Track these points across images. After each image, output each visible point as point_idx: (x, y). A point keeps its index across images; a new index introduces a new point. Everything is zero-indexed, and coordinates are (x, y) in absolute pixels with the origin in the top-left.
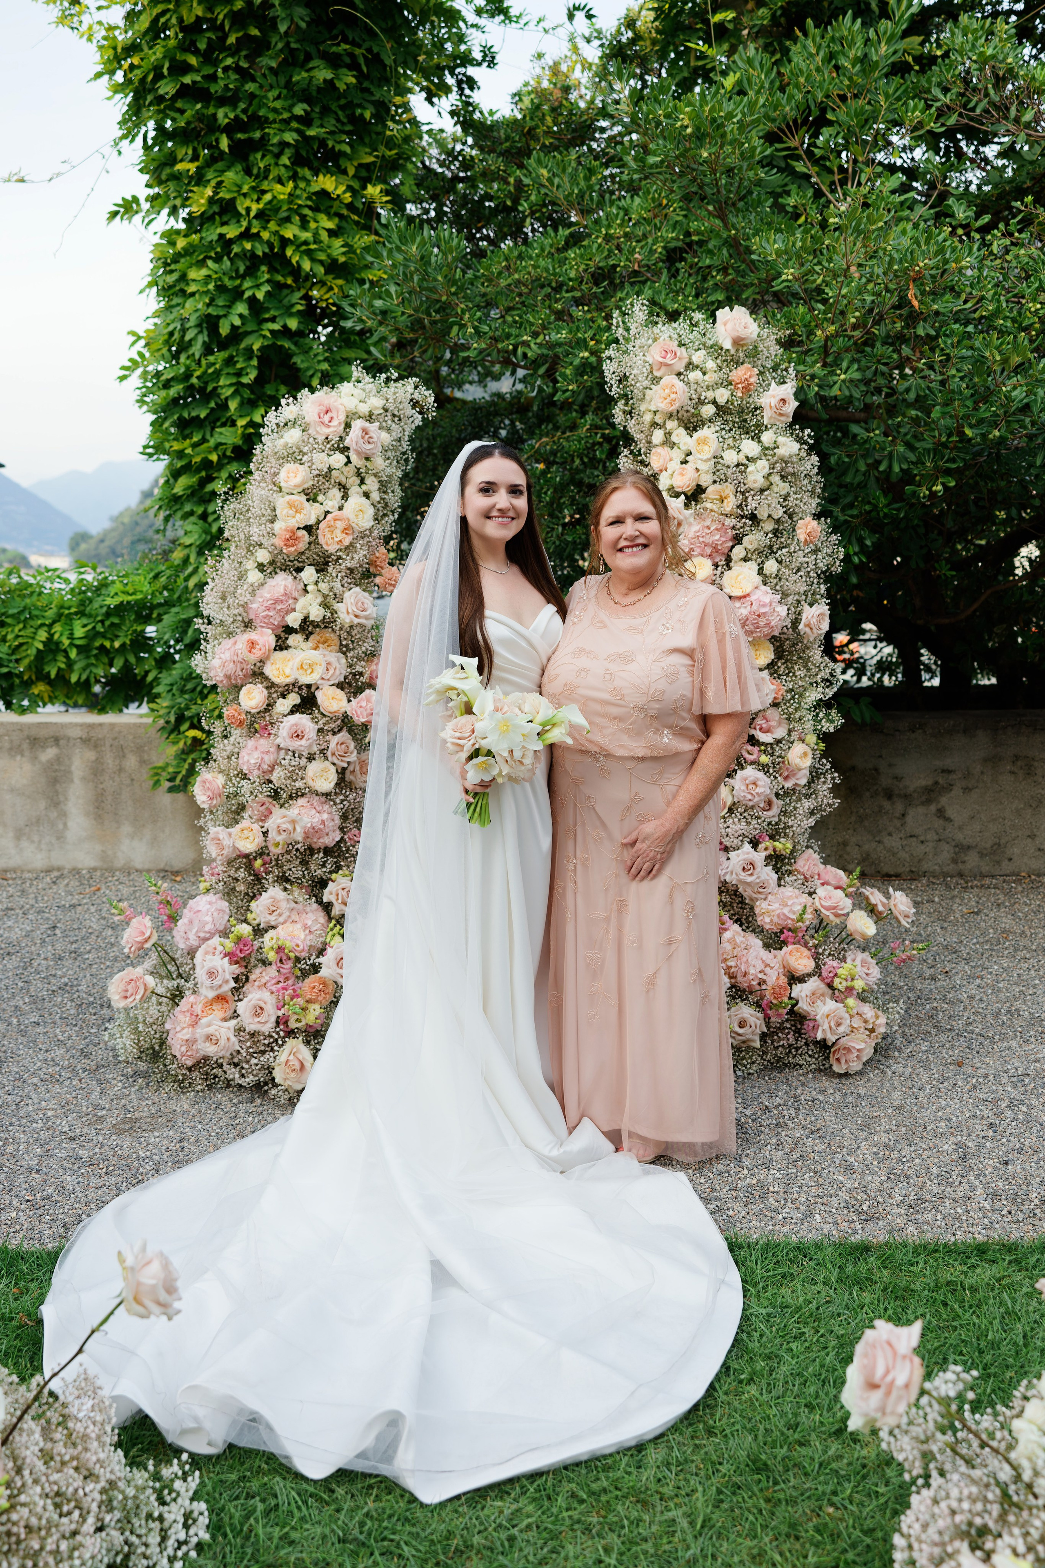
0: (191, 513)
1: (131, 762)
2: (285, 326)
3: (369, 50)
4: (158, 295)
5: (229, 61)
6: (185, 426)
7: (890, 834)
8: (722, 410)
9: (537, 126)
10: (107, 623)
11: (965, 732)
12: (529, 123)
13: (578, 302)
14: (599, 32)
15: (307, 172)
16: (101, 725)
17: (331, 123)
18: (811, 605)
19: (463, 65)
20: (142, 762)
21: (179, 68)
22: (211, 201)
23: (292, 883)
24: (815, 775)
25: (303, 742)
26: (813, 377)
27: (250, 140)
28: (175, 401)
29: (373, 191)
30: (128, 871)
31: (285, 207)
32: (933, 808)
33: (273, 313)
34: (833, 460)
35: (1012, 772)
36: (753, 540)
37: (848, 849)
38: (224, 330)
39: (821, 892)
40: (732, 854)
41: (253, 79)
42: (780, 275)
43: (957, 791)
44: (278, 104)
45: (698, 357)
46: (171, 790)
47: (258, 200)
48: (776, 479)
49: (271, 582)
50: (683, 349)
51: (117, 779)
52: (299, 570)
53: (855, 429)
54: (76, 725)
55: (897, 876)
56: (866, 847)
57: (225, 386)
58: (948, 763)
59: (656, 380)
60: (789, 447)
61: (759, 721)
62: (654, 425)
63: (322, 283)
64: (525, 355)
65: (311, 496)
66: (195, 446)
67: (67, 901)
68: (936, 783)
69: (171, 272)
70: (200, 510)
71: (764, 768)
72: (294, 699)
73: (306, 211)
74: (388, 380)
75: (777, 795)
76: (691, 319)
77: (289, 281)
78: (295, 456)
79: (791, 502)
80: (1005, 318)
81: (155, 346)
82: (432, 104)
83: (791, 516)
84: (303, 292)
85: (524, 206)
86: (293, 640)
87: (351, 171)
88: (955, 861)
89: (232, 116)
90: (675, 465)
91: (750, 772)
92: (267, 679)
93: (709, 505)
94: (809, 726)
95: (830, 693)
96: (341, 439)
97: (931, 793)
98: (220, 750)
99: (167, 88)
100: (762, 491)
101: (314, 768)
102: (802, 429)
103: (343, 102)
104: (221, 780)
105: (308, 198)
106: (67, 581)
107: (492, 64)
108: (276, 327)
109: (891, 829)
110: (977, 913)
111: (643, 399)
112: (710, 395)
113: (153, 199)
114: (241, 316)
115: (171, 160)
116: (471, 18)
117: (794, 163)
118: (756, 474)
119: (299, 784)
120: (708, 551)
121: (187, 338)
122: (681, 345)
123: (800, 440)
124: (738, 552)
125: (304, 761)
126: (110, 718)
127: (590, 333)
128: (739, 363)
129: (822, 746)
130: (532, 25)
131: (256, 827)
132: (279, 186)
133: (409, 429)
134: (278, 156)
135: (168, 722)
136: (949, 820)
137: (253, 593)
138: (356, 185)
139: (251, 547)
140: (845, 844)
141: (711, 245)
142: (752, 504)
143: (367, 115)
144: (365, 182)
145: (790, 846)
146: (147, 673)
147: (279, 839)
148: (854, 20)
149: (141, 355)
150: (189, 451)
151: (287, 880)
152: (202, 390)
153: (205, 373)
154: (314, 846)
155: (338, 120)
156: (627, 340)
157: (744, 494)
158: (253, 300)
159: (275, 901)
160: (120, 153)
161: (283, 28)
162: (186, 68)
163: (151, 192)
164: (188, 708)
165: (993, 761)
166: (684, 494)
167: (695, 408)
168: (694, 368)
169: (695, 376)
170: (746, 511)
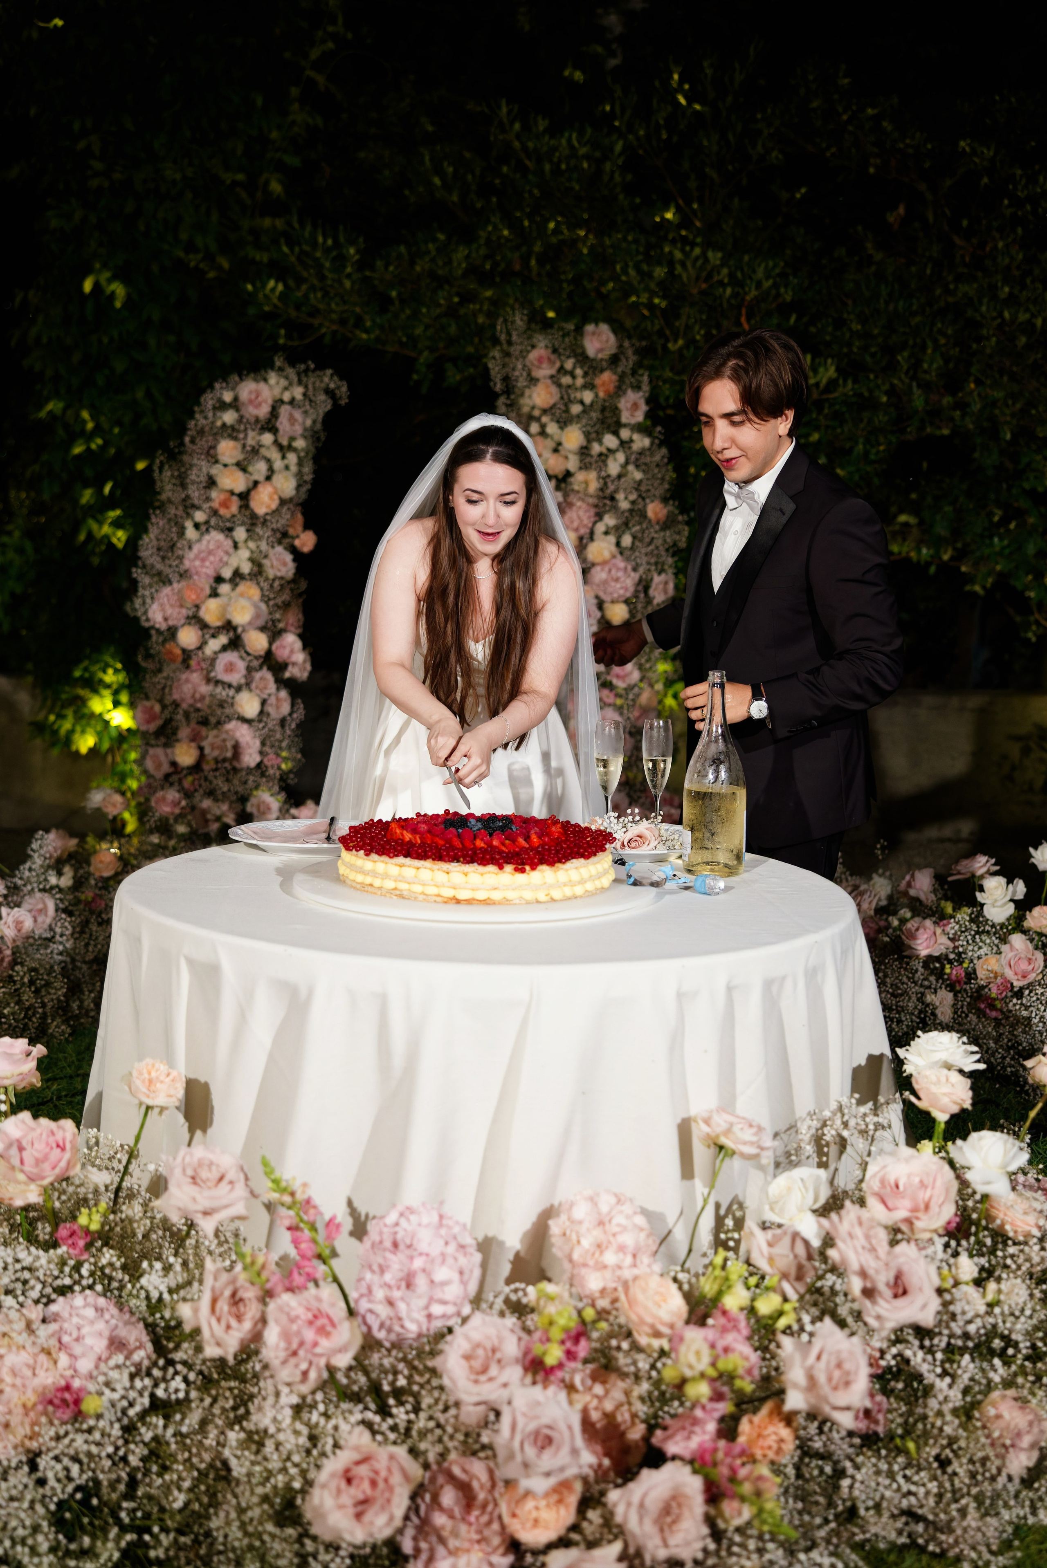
8: (588, 409)
18: (660, 573)
23: (217, 797)
25: (234, 674)
26: (664, 381)
45: (569, 364)
48: (631, 468)
49: (207, 537)
50: (556, 356)
52: (230, 530)
59: (533, 380)
60: (641, 442)
62: (531, 418)
65: (243, 467)
71: (619, 709)
72: (224, 639)
74: (306, 371)
76: (563, 330)
79: (643, 486)
86: (224, 588)
90: (548, 453)
92: (201, 621)
96: (270, 420)
98: (153, 683)
101: (241, 697)
102: (654, 427)
104: (158, 707)
111: (522, 395)
112: (578, 395)
118: (616, 463)
119: (227, 711)
120: (575, 525)
124: (600, 528)
125: (233, 692)
128: (602, 371)
131: (191, 746)
137: (190, 548)
139: (189, 507)
142: (611, 487)
147: (214, 755)
154: (238, 766)
156: (510, 343)
157: (605, 480)
166: (556, 477)
167: (566, 405)
168: (566, 373)
169: (566, 380)
170: (608, 491)
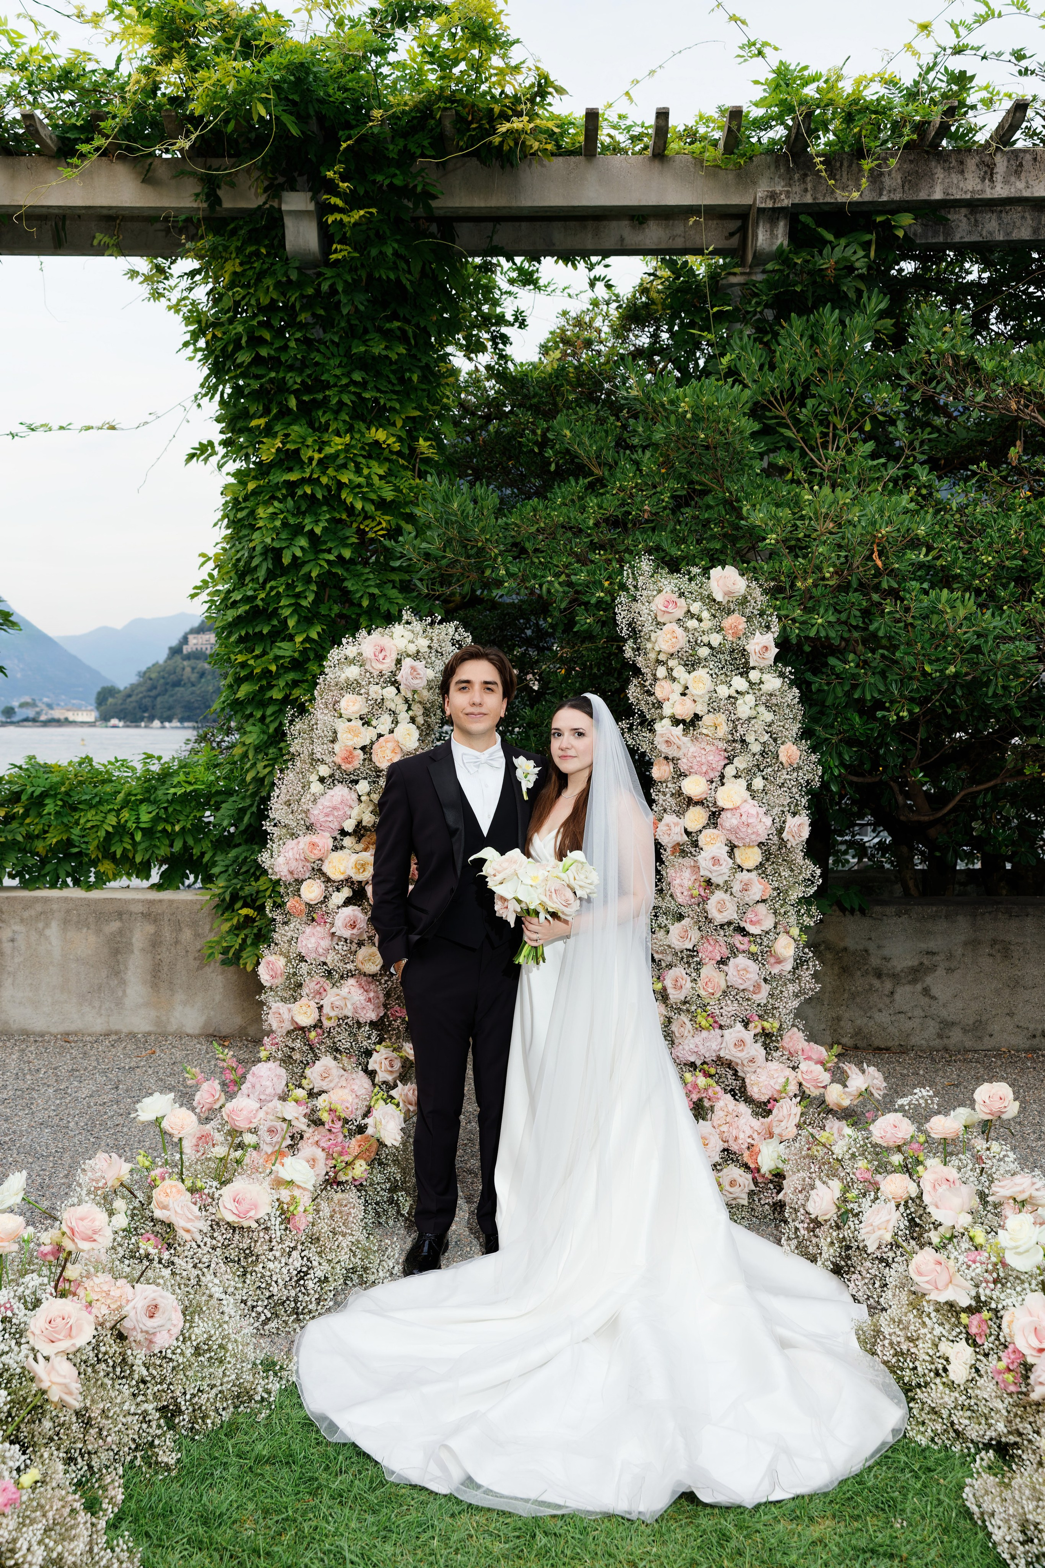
0: (251, 715)
1: (187, 935)
2: (340, 557)
3: (417, 326)
4: (228, 527)
5: (298, 335)
7: (880, 1011)
8: (716, 651)
9: (562, 385)
10: (170, 810)
11: (946, 917)
13: (594, 547)
14: (617, 296)
15: (363, 426)
16: (160, 901)
17: (383, 386)
18: (794, 814)
19: (497, 324)
20: (197, 936)
21: (256, 342)
22: (279, 450)
23: (341, 1053)
24: (800, 963)
25: (355, 931)
26: (794, 620)
27: (314, 400)
28: (239, 617)
30: (180, 1035)
31: (342, 456)
32: (919, 987)
33: (329, 545)
34: (814, 688)
35: (990, 955)
36: (744, 760)
37: (842, 1023)
38: (286, 560)
39: (803, 1066)
40: (726, 1032)
41: (318, 351)
42: (764, 539)
43: (941, 972)
44: (338, 372)
45: (695, 607)
46: (224, 963)
47: (320, 451)
48: (762, 709)
49: (331, 792)
50: (682, 600)
51: (173, 951)
52: (355, 783)
53: (832, 661)
54: (139, 901)
55: (887, 1049)
56: (859, 1022)
57: (285, 607)
58: (932, 945)
59: (659, 625)
60: (773, 683)
61: (750, 915)
62: (658, 662)
63: (373, 519)
64: (549, 591)
65: (367, 721)
66: (257, 657)
67: (127, 1063)
68: (922, 964)
69: (242, 509)
70: (259, 714)
71: (753, 956)
72: (346, 892)
73: (360, 459)
74: (432, 624)
75: (765, 980)
76: (689, 573)
77: (344, 517)
78: (353, 687)
79: (774, 728)
80: (961, 568)
81: (224, 571)
82: (470, 359)
83: (775, 740)
84: (355, 525)
85: (549, 453)
86: (348, 841)
87: (399, 423)
88: (940, 1036)
89: (299, 380)
90: (676, 697)
91: (741, 961)
92: (324, 874)
93: (705, 731)
94: (793, 920)
95: (812, 890)
96: (394, 674)
97: (916, 973)
98: (281, 934)
99: (244, 357)
100: (750, 719)
101: (363, 952)
102: (785, 665)
103: (394, 367)
104: (282, 961)
105: (363, 448)
106: (133, 769)
107: (523, 325)
108: (332, 557)
109: (881, 1006)
110: (957, 1086)
111: (650, 640)
112: (705, 639)
113: (225, 443)
114: (302, 548)
115: (246, 415)
116: (505, 286)
117: (783, 430)
118: (746, 706)
119: (349, 967)
120: (704, 769)
121: (253, 564)
122: (681, 595)
123: (782, 675)
124: (730, 771)
125: (354, 947)
126: (167, 895)
127: (605, 574)
128: (730, 612)
129: (805, 938)
130: (558, 292)
131: (313, 1004)
132: (337, 440)
134: (337, 412)
135: (224, 900)
136: (934, 998)
137: (315, 801)
138: (404, 435)
139: (315, 761)
140: (839, 1019)
141: (709, 500)
142: (741, 731)
143: (415, 378)
145: (776, 1025)
146: (203, 854)
147: (332, 1014)
148: (833, 311)
149: (211, 576)
150: (251, 662)
151: (337, 1050)
152: (265, 610)
153: (268, 594)
154: (362, 1020)
155: (390, 382)
156: (635, 587)
157: (735, 723)
158: (312, 534)
159: (327, 1070)
160: (199, 406)
161: (345, 312)
163: (224, 437)
164: (242, 888)
165: (973, 944)
166: (683, 722)
167: (693, 649)
168: (692, 616)
169: (692, 624)
170: (737, 736)
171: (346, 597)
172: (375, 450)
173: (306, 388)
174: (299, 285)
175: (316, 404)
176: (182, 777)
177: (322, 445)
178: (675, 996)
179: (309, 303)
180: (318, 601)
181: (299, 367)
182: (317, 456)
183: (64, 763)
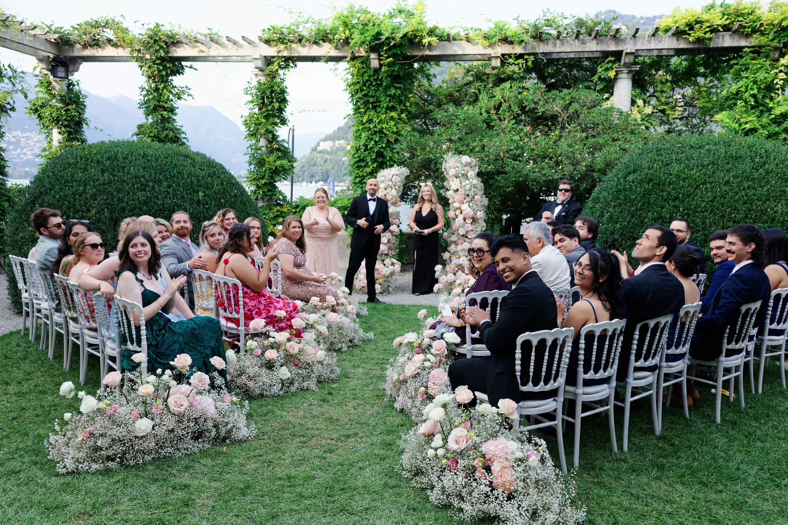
2: (382, 146)
5: (373, 88)
6: (358, 167)
8: (463, 175)
12: (441, 97)
15: (389, 112)
17: (394, 101)
18: (480, 211)
20: (344, 243)
21: (362, 90)
22: (367, 118)
29: (403, 115)
31: (383, 120)
33: (380, 143)
36: (468, 199)
38: (369, 148)
41: (378, 92)
44: (383, 98)
45: (458, 165)
47: (378, 119)
48: (473, 188)
50: (456, 163)
57: (368, 159)
59: (451, 169)
60: (476, 182)
61: (469, 234)
63: (391, 136)
65: (386, 189)
66: (361, 172)
69: (358, 133)
73: (388, 121)
74: (401, 168)
77: (384, 136)
78: (383, 182)
81: (353, 148)
83: (476, 195)
84: (386, 138)
89: (373, 100)
90: (454, 185)
91: (466, 243)
93: (459, 193)
100: (470, 190)
108: (380, 146)
111: (447, 172)
112: (460, 172)
113: (354, 115)
114: (372, 144)
115: (359, 108)
117: (493, 117)
118: (468, 187)
120: (459, 201)
121: (360, 148)
122: (456, 161)
123: (478, 180)
124: (465, 201)
128: (466, 166)
132: (382, 115)
133: (405, 176)
134: (382, 109)
138: (400, 113)
142: (468, 192)
143: (403, 98)
144: (402, 113)
149: (349, 149)
150: (359, 173)
152: (363, 159)
153: (364, 156)
156: (447, 159)
157: (466, 190)
158: (375, 141)
161: (385, 84)
162: (363, 90)
163: (353, 113)
166: (455, 190)
167: (457, 174)
169: (458, 168)
170: (466, 194)
171: (383, 156)
172: (392, 118)
173: (374, 102)
174: (373, 75)
175: (377, 106)
176: (340, 202)
177: (378, 116)
178: (452, 251)
179: (376, 80)
180: (376, 157)
181: (373, 97)
182: (377, 121)
183: (309, 198)
